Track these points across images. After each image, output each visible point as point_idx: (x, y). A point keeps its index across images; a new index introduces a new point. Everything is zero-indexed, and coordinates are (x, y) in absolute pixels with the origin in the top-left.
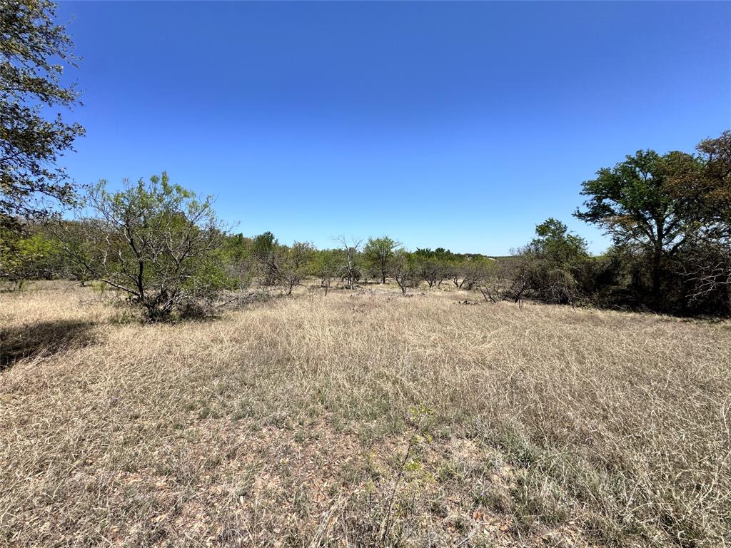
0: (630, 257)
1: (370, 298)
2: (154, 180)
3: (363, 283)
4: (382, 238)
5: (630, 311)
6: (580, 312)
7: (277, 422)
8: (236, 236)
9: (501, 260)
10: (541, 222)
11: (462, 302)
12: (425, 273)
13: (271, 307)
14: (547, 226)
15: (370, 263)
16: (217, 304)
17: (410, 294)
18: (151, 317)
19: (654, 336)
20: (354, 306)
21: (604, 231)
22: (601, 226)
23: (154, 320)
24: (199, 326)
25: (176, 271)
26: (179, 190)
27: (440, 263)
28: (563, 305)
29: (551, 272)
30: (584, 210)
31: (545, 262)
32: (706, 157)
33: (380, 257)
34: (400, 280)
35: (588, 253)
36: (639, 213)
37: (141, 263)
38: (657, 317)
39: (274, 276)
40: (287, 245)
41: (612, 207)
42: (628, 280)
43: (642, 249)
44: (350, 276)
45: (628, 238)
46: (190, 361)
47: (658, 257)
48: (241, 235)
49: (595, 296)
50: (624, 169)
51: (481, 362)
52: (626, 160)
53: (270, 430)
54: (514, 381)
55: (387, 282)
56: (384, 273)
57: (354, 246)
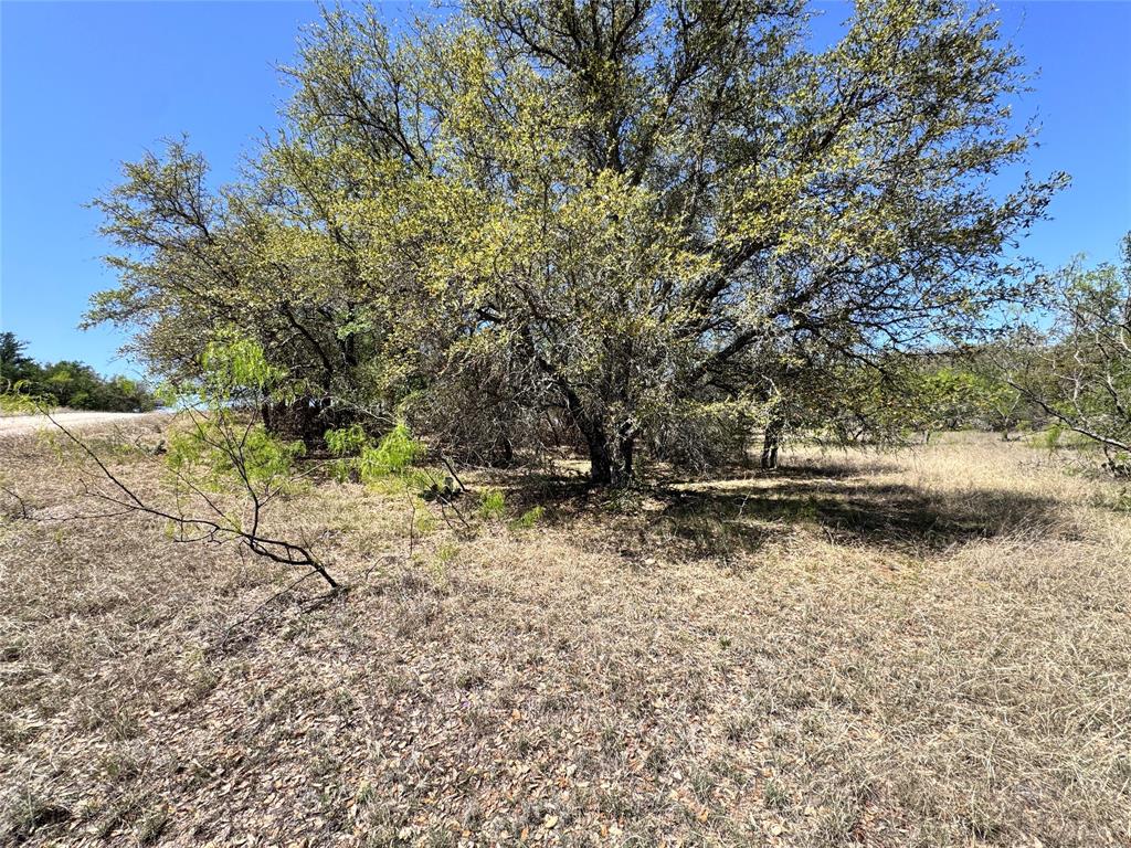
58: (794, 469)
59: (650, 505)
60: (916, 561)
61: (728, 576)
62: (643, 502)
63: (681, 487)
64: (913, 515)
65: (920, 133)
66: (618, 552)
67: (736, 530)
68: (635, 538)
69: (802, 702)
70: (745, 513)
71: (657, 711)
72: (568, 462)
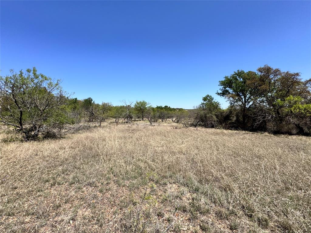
0: (235, 110)
1: (137, 127)
2: (29, 71)
3: (134, 121)
4: (142, 101)
5: (235, 130)
6: (218, 131)
7: (90, 184)
8: (74, 99)
9: (190, 111)
10: (204, 96)
11: (174, 128)
12: (160, 116)
13: (91, 132)
14: (207, 98)
15: (137, 112)
16: (64, 131)
17: (154, 125)
18: (27, 138)
19: (243, 139)
20: (129, 130)
21: (226, 100)
22: (225, 98)
23: (29, 140)
24: (54, 142)
25: (41, 115)
26: (42, 76)
27: (166, 112)
28: (212, 128)
29: (208, 116)
30: (220, 92)
31: (206, 112)
32: (260, 73)
33: (141, 109)
34: (149, 119)
35: (221, 108)
36: (238, 93)
37: (21, 112)
38: (244, 132)
39: (92, 117)
40: (99, 104)
41: (229, 91)
42: (235, 119)
43: (239, 107)
44: (128, 118)
45: (235, 103)
46: (47, 159)
47: (244, 110)
48: (76, 99)
49: (223, 125)
50: (233, 77)
51: (181, 152)
52: (234, 73)
53: (87, 188)
54: (193, 159)
55: (144, 120)
56: (143, 116)
57: (129, 104)
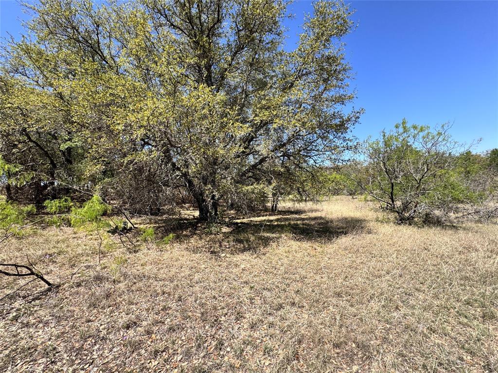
2: (397, 127)
18: (400, 220)
23: (403, 223)
26: (415, 127)
37: (392, 184)
58: (283, 211)
59: (225, 229)
60: (323, 245)
61: (255, 258)
62: (222, 229)
63: (239, 221)
64: (323, 227)
65: (322, 88)
66: (209, 252)
67: (260, 238)
68: (217, 245)
69: (280, 307)
70: (264, 230)
71: (222, 322)
72: (189, 212)
